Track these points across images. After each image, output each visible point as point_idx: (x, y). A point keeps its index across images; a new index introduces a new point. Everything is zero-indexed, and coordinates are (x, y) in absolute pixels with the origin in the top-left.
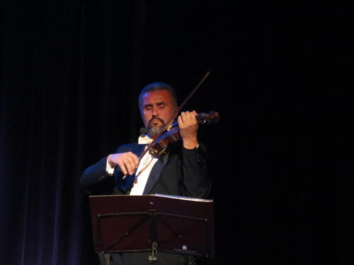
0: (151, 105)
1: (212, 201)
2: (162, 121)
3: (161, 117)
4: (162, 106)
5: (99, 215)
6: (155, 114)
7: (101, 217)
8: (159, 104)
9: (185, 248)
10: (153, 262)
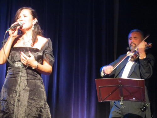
0: (131, 38)
1: (144, 80)
2: (135, 44)
3: (135, 43)
4: (136, 38)
5: (99, 87)
6: (132, 41)
7: (100, 87)
8: (135, 37)
9: (134, 99)
10: (121, 104)
